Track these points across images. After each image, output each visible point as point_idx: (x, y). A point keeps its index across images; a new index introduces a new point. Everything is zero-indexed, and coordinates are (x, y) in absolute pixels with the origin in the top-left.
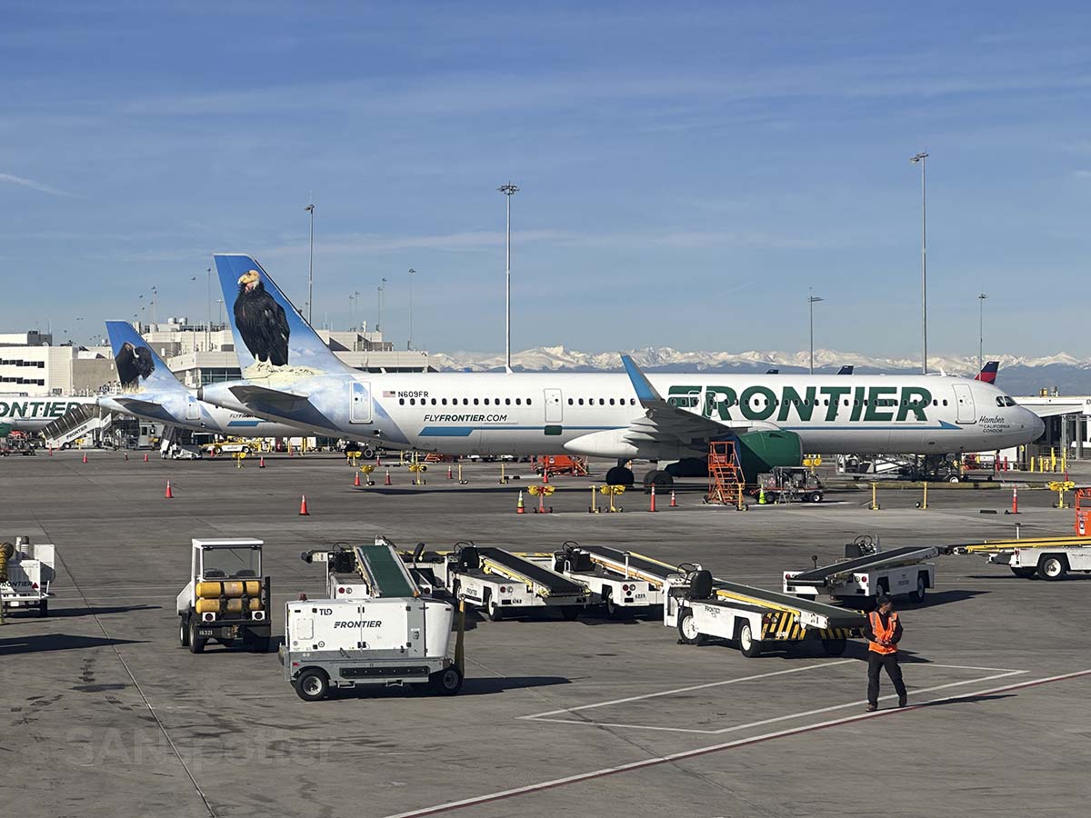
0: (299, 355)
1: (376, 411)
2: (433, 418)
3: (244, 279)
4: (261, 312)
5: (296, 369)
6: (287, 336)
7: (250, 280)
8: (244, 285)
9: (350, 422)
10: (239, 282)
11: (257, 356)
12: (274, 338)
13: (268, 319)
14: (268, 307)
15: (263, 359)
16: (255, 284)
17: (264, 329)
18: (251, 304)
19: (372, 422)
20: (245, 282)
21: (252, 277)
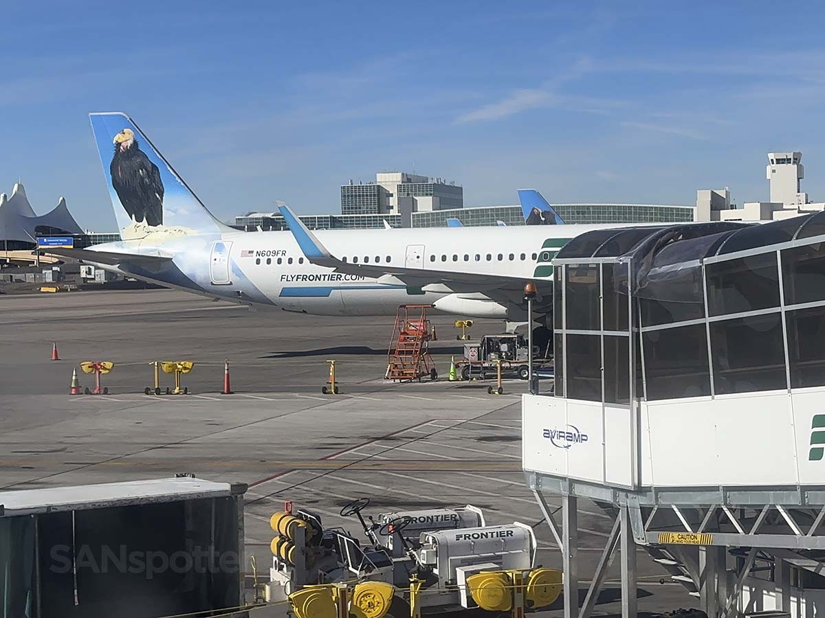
0: (173, 214)
1: (233, 271)
2: (290, 278)
3: (118, 138)
4: (136, 172)
5: (171, 229)
6: (162, 196)
7: (124, 139)
8: (119, 144)
9: (212, 284)
10: (114, 142)
11: (133, 216)
12: (148, 198)
13: (142, 179)
14: (142, 166)
15: (139, 220)
16: (130, 142)
17: (139, 190)
18: (125, 164)
19: (231, 284)
20: (119, 141)
21: (127, 136)
